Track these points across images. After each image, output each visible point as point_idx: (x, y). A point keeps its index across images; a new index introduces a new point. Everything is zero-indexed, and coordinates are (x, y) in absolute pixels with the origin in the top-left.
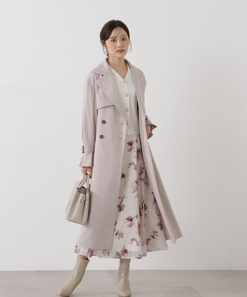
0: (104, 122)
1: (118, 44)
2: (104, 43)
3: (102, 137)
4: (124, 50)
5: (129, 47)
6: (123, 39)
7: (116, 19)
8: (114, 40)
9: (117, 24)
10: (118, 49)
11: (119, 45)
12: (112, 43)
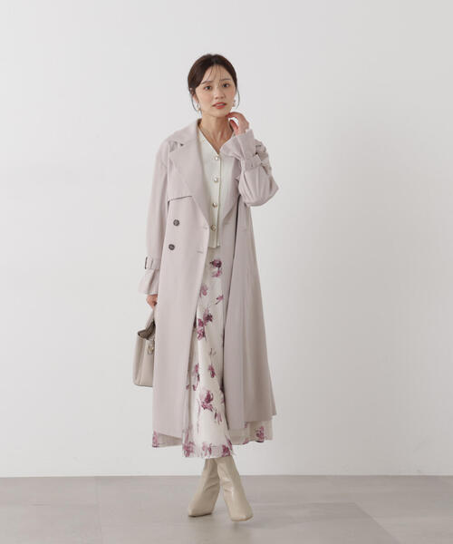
0: (177, 223)
1: (216, 93)
2: (193, 93)
3: (172, 247)
4: (225, 104)
5: (236, 98)
6: (225, 85)
7: (213, 52)
8: (209, 88)
9: (214, 60)
10: (215, 102)
11: (217, 96)
12: (206, 92)
